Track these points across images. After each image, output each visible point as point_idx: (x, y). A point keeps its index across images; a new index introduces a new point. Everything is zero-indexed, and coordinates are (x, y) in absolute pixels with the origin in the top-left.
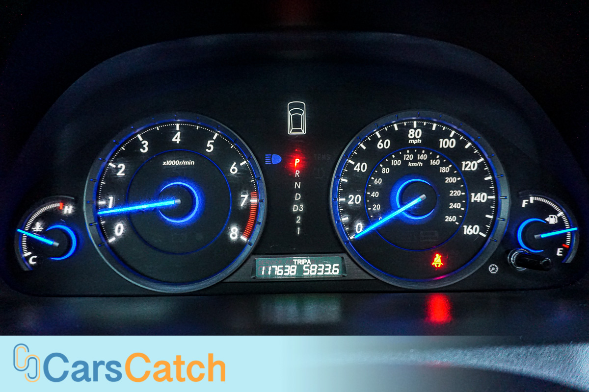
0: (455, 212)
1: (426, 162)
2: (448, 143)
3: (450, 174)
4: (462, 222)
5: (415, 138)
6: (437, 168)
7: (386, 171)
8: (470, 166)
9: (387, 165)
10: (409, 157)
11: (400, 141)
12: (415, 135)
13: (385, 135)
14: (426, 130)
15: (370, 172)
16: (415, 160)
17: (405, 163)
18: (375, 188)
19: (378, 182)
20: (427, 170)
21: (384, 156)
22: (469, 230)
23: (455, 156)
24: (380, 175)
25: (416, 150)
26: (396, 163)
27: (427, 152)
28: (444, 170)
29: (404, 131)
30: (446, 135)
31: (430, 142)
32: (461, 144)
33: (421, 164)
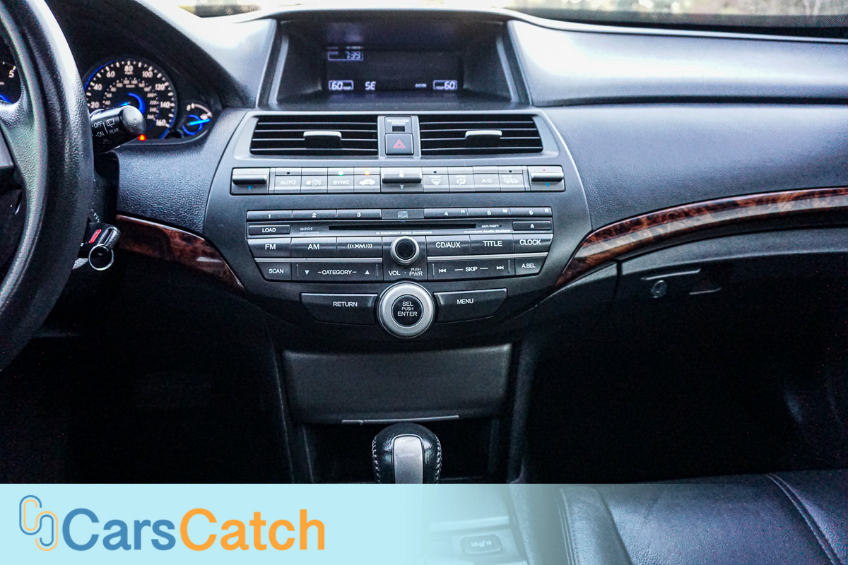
0: (154, 113)
1: (137, 85)
2: (148, 74)
3: (151, 92)
4: (156, 118)
5: (129, 71)
6: (143, 88)
7: (113, 89)
8: (160, 87)
9: (114, 86)
10: (126, 82)
11: (120, 74)
12: (129, 69)
13: (111, 69)
14: (135, 67)
15: (104, 90)
16: (130, 84)
17: (125, 85)
18: (107, 99)
19: (109, 95)
20: (138, 90)
21: (112, 81)
22: (160, 123)
23: (152, 82)
24: (109, 92)
25: (130, 77)
26: (119, 85)
27: (137, 79)
28: (147, 89)
29: (122, 67)
30: (147, 69)
31: (137, 73)
32: (155, 75)
33: (133, 86)
